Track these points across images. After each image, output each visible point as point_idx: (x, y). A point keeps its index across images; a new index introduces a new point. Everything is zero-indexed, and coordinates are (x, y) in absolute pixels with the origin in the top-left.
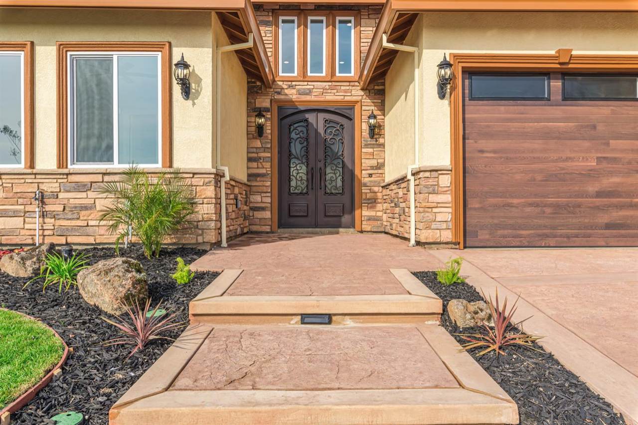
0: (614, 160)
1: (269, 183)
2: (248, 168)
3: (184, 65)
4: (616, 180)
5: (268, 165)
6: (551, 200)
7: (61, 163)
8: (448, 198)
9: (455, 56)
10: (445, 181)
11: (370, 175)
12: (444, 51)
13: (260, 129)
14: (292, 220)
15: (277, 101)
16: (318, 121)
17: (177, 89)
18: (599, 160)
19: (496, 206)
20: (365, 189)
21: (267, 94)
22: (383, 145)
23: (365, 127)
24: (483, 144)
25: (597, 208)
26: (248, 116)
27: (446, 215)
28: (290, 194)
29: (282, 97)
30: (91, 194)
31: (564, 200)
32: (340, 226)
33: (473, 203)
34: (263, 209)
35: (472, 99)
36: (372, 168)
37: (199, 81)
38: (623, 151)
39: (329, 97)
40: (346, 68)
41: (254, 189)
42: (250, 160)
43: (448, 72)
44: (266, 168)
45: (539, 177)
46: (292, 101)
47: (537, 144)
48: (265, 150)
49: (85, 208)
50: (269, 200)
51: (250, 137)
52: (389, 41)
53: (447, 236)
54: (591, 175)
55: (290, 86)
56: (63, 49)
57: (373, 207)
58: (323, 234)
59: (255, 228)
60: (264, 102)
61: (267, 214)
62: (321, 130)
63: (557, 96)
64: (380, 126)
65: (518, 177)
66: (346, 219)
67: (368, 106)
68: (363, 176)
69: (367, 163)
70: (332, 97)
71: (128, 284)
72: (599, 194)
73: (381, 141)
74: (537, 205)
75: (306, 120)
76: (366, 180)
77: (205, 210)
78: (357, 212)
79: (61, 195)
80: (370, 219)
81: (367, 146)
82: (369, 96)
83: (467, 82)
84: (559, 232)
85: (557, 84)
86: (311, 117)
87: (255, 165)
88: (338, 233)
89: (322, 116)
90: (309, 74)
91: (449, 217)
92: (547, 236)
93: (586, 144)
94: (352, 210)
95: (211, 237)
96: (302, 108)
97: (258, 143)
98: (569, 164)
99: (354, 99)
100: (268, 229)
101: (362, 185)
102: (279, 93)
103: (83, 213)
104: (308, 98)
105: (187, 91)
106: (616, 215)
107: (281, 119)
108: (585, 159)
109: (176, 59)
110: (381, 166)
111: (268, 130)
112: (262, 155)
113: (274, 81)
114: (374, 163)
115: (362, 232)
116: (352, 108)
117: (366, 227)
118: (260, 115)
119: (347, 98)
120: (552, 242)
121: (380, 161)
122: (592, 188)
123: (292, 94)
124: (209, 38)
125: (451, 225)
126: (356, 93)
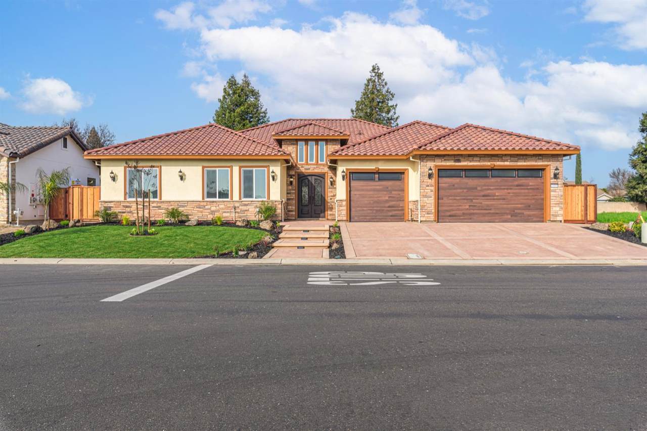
0: (393, 197)
1: (294, 202)
2: (287, 196)
3: (273, 172)
4: (394, 203)
5: (294, 195)
6: (375, 208)
7: (240, 199)
8: (345, 208)
9: (347, 169)
10: (344, 203)
11: (331, 199)
12: (343, 168)
13: (291, 182)
14: (303, 215)
15: (298, 172)
16: (312, 179)
17: (271, 178)
18: (389, 197)
19: (360, 210)
20: (329, 204)
21: (293, 170)
22: (336, 188)
23: (329, 181)
24: (356, 193)
25: (388, 211)
26: (287, 178)
27: (344, 212)
28: (302, 205)
29: (299, 171)
30: (248, 207)
31: (379, 209)
32: (319, 217)
33: (353, 209)
34: (291, 211)
35: (353, 180)
36: (331, 196)
37: (277, 176)
38: (396, 195)
39: (316, 171)
40: (322, 160)
41: (289, 204)
42: (288, 193)
43: (344, 174)
44: (293, 196)
45: (372, 202)
46: (302, 172)
47: (371, 193)
48: (293, 190)
49: (246, 211)
50: (294, 208)
51: (288, 185)
52: (330, 163)
53: (345, 218)
54: (387, 201)
55: (302, 167)
56: (240, 167)
57: (332, 211)
58: (314, 220)
59: (289, 218)
60: (293, 173)
61: (294, 213)
62: (313, 183)
63: (377, 179)
64: (334, 181)
65: (366, 202)
66: (322, 215)
67: (330, 174)
68: (328, 199)
69: (330, 194)
70: (317, 170)
71: (272, 225)
72: (389, 207)
73: (335, 186)
74: (371, 210)
75: (308, 179)
76: (329, 201)
77: (279, 211)
78: (326, 213)
79: (240, 207)
80: (330, 215)
81: (330, 188)
82: (330, 170)
83: (351, 175)
84: (378, 217)
85: (377, 176)
86: (310, 178)
87: (289, 195)
88: (318, 220)
89: (313, 177)
90: (309, 162)
91: (345, 213)
92: (374, 219)
93: (385, 193)
94: (324, 212)
95: (280, 219)
96: (306, 174)
97: (290, 188)
98: (380, 198)
99: (325, 171)
100: (294, 218)
101: (328, 202)
102: (298, 169)
103: (246, 212)
104: (308, 171)
105: (273, 179)
106: (394, 213)
107: (299, 179)
108: (385, 197)
109: (271, 171)
110: (334, 196)
111: (294, 183)
112: (292, 192)
113: (296, 165)
114: (332, 194)
115: (328, 219)
116: (325, 175)
117: (329, 217)
118: (291, 178)
119: (323, 171)
120: (375, 220)
121: (335, 194)
122: (387, 205)
123: (303, 170)
124: (279, 164)
125: (346, 215)
126: (326, 169)
